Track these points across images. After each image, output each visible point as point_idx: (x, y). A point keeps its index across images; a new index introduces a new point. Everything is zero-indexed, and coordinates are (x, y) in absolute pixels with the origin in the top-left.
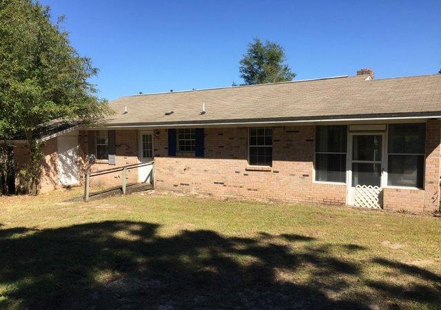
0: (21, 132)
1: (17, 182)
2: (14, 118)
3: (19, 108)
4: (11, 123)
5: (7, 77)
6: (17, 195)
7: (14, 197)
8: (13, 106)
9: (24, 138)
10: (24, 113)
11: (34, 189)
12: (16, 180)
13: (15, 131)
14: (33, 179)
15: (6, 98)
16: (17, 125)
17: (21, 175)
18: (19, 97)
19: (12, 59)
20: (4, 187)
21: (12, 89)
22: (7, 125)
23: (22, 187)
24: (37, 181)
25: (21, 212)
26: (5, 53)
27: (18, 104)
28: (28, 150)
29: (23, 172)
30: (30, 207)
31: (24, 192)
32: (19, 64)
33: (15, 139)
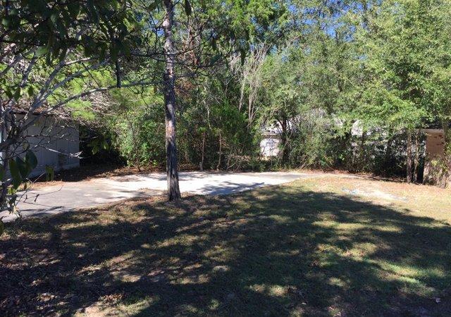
0: (437, 120)
1: (426, 172)
2: (432, 106)
3: (439, 95)
4: (428, 111)
5: (431, 64)
6: (424, 184)
7: (421, 186)
8: (433, 94)
9: (440, 127)
10: (443, 101)
11: (443, 181)
12: (425, 169)
13: (432, 119)
14: (444, 170)
15: (427, 86)
16: (435, 113)
17: (431, 165)
18: (441, 83)
19: (438, 45)
20: (413, 175)
21: (435, 75)
22: (424, 114)
23: (430, 177)
24: (447, 173)
25: (429, 202)
26: (431, 39)
27: (439, 91)
28: (443, 140)
29: (434, 162)
30: (439, 199)
31: (432, 183)
32: (445, 50)
33: (430, 127)
